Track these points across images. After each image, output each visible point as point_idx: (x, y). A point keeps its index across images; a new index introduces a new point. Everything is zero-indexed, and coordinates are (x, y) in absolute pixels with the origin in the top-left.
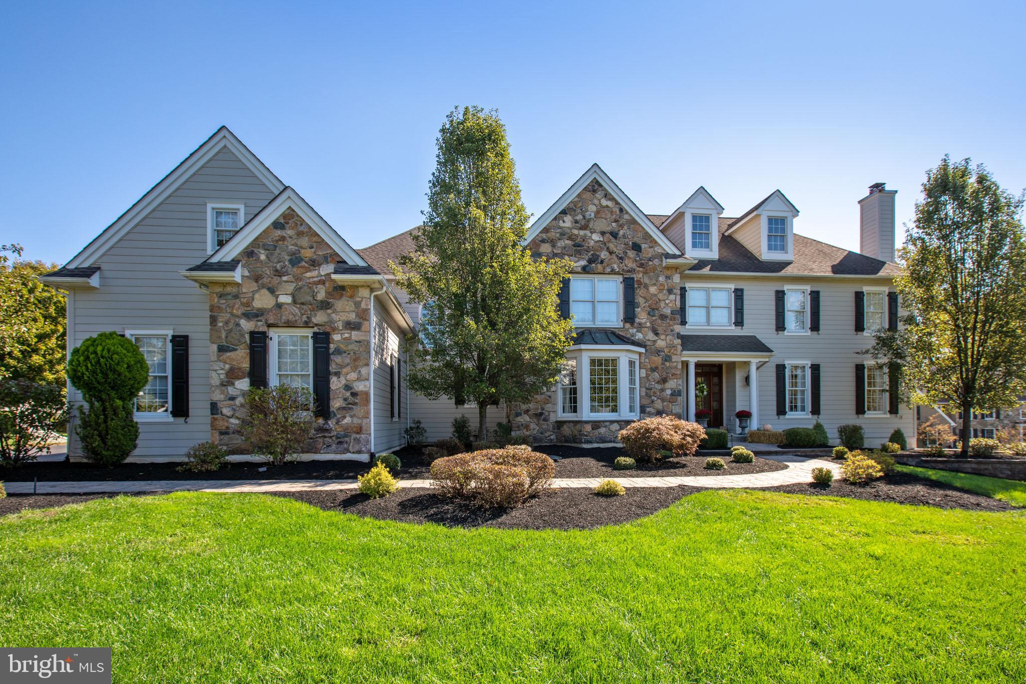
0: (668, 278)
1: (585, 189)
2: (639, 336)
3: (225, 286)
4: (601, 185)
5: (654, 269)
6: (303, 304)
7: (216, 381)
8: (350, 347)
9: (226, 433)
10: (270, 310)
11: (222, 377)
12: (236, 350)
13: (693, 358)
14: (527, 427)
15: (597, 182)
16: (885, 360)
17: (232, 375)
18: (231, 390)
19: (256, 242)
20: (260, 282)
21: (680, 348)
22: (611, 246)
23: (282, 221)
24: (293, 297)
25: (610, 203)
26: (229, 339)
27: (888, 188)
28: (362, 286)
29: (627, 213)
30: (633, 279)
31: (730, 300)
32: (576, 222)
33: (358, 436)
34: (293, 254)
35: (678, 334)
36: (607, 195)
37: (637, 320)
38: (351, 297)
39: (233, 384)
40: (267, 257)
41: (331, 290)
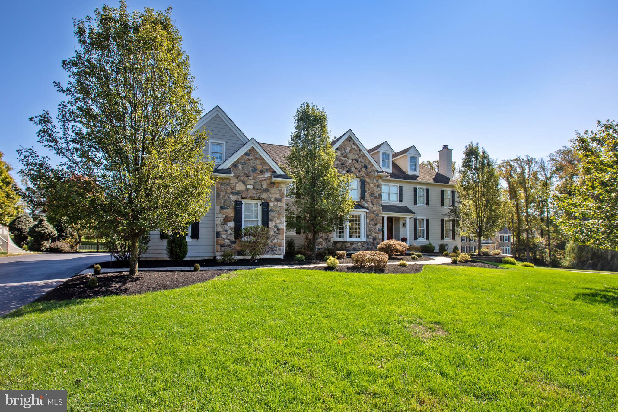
0: (377, 180)
1: (346, 140)
2: (366, 205)
3: (223, 180)
4: (352, 139)
5: (372, 176)
6: (257, 189)
7: (219, 222)
8: (277, 209)
9: (224, 246)
10: (244, 191)
11: (222, 220)
12: (228, 209)
13: (386, 215)
14: (321, 244)
15: (350, 137)
16: (451, 218)
17: (226, 220)
18: (226, 227)
19: (237, 161)
20: (239, 178)
21: (382, 211)
22: (356, 166)
23: (249, 152)
24: (253, 186)
25: (355, 147)
26: (225, 203)
27: (449, 147)
28: (282, 183)
29: (362, 152)
30: (364, 180)
31: (397, 191)
32: (342, 154)
33: (280, 248)
34: (253, 167)
35: (381, 205)
36: (354, 143)
37: (366, 198)
38: (278, 187)
39: (227, 224)
40: (242, 168)
41: (269, 184)
